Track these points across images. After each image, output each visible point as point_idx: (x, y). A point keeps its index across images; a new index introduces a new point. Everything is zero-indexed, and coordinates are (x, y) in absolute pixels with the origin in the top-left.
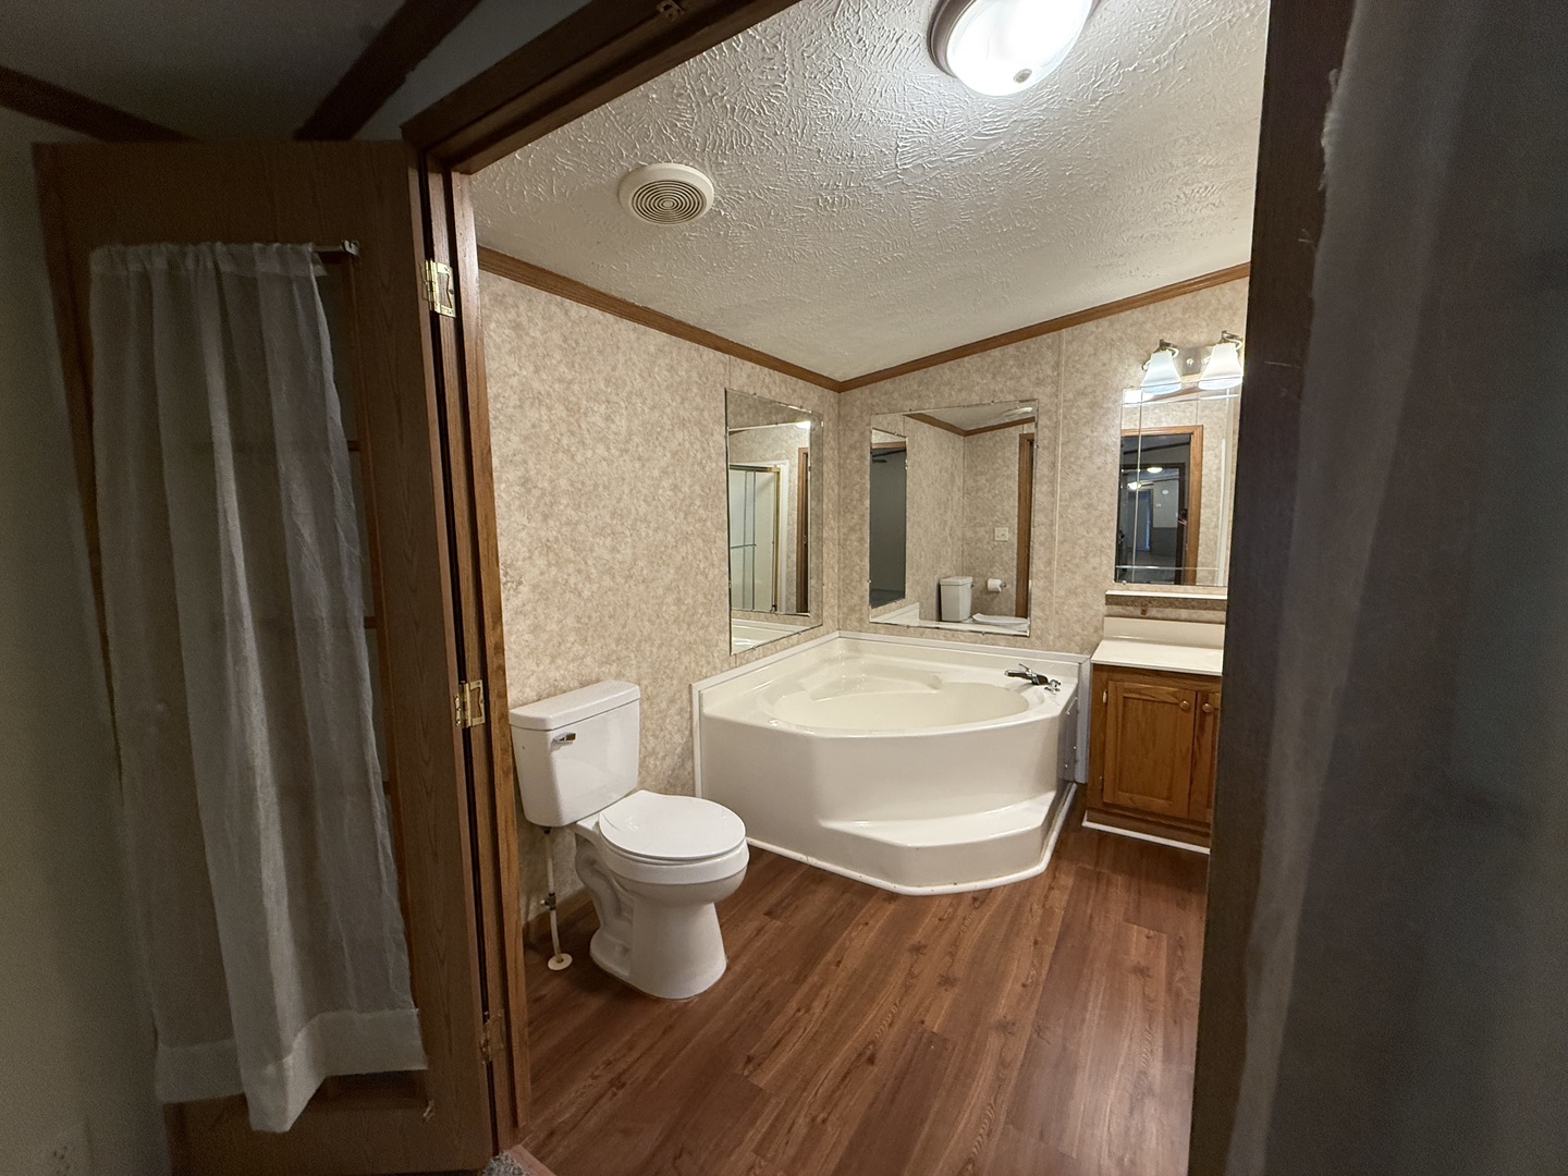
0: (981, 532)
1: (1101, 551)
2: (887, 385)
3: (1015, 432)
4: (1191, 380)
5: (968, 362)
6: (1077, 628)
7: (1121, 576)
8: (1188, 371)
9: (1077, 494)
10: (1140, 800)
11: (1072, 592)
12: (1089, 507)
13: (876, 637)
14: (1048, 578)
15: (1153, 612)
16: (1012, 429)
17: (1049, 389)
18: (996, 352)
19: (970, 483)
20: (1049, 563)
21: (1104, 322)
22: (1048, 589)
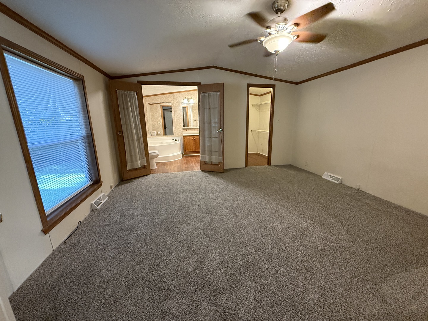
0: (155, 123)
1: (181, 123)
2: (148, 98)
3: (160, 105)
4: (189, 102)
5: (161, 96)
6: (179, 133)
7: (184, 126)
8: (188, 101)
9: (177, 116)
10: (189, 151)
11: (178, 129)
12: (179, 117)
13: (150, 138)
14: (175, 127)
15: (188, 130)
16: (159, 104)
17: (173, 101)
18: (165, 95)
19: (152, 114)
20: (175, 125)
21: (179, 93)
22: (175, 129)
